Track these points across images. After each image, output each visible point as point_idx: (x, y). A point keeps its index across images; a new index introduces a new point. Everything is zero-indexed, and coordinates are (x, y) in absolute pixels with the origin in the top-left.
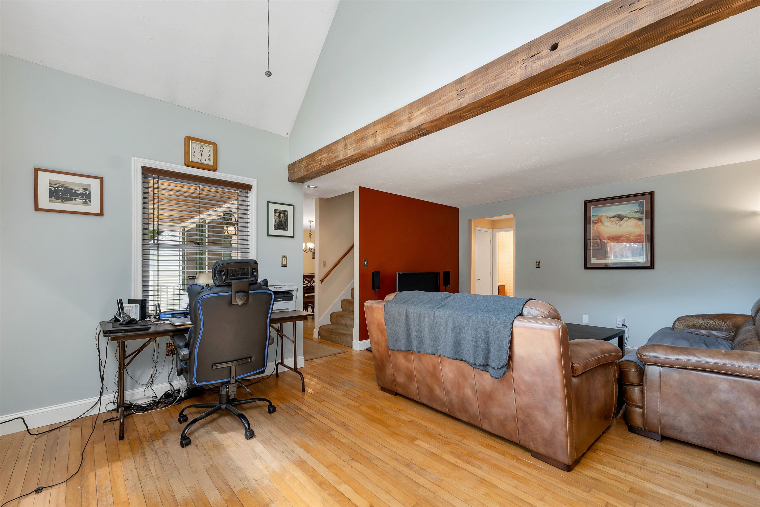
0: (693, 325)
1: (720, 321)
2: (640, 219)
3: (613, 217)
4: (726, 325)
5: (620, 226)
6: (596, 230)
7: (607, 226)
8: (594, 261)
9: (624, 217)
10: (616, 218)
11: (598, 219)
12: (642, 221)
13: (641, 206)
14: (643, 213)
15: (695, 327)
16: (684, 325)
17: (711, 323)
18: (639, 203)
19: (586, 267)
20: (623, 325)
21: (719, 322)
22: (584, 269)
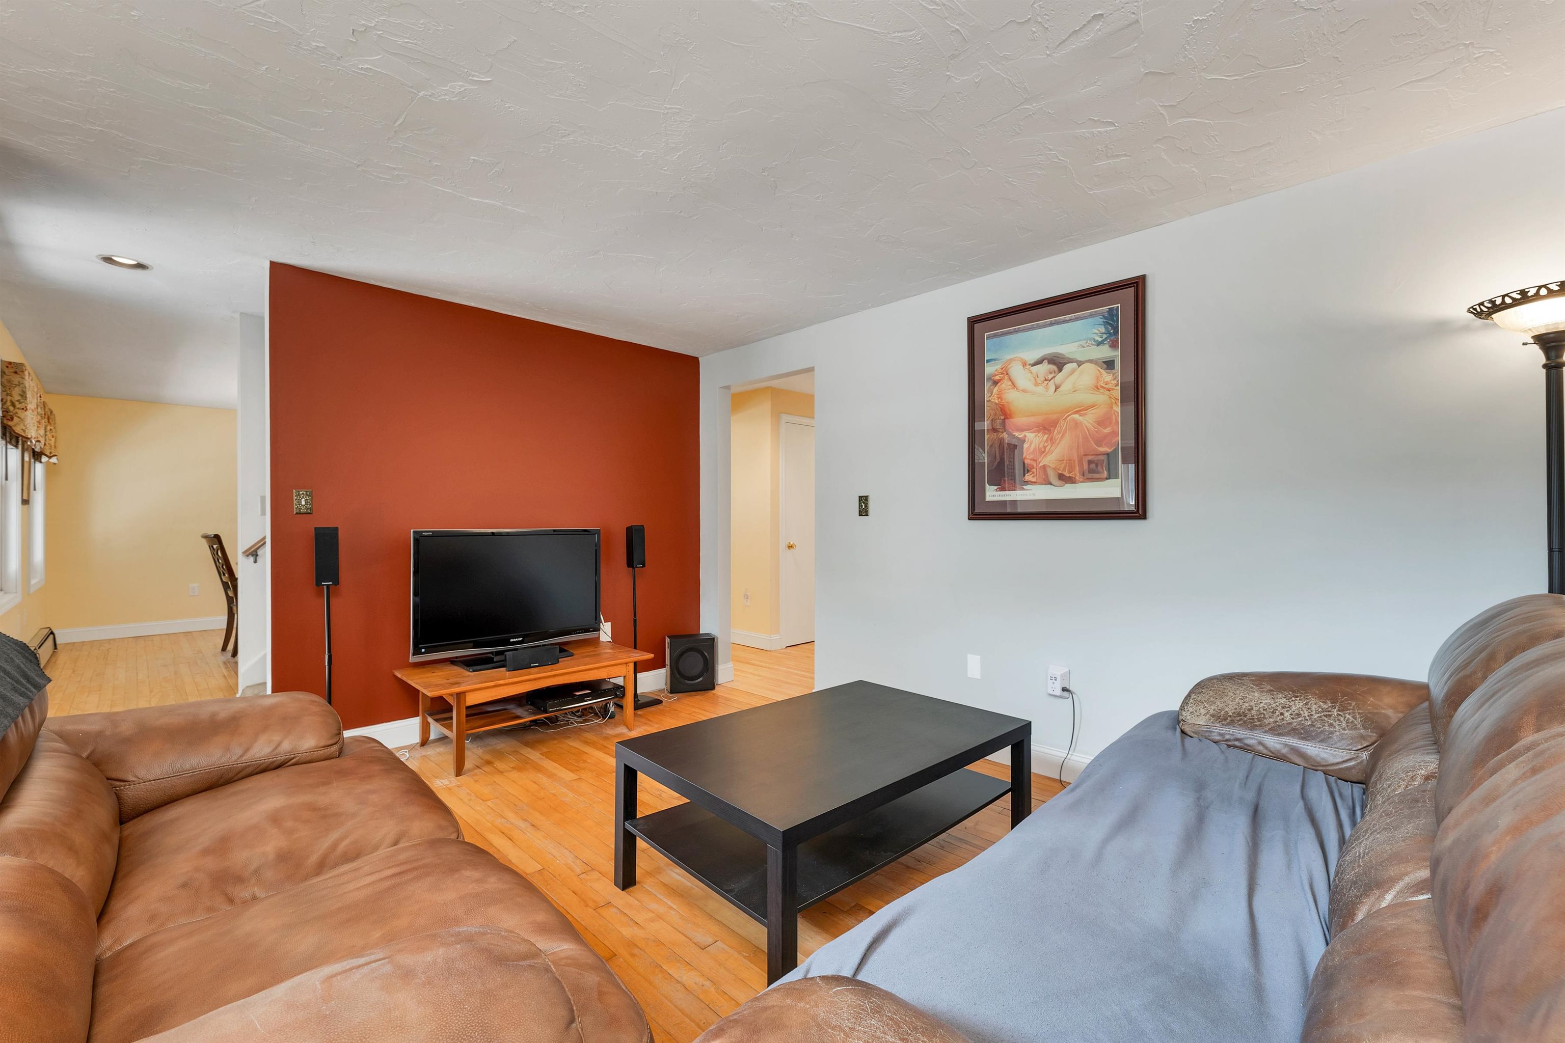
0: (1239, 715)
1: (1324, 702)
2: (1109, 365)
3: (1039, 362)
4: (1342, 719)
5: (1057, 388)
6: (996, 404)
7: (1024, 391)
8: (992, 494)
9: (1065, 361)
10: (1045, 363)
11: (1000, 371)
12: (1114, 371)
13: (1110, 324)
14: (1115, 347)
15: (1245, 722)
16: (1212, 712)
17: (1294, 708)
18: (1106, 315)
19: (974, 515)
20: (1064, 689)
21: (1320, 706)
22: (969, 519)
